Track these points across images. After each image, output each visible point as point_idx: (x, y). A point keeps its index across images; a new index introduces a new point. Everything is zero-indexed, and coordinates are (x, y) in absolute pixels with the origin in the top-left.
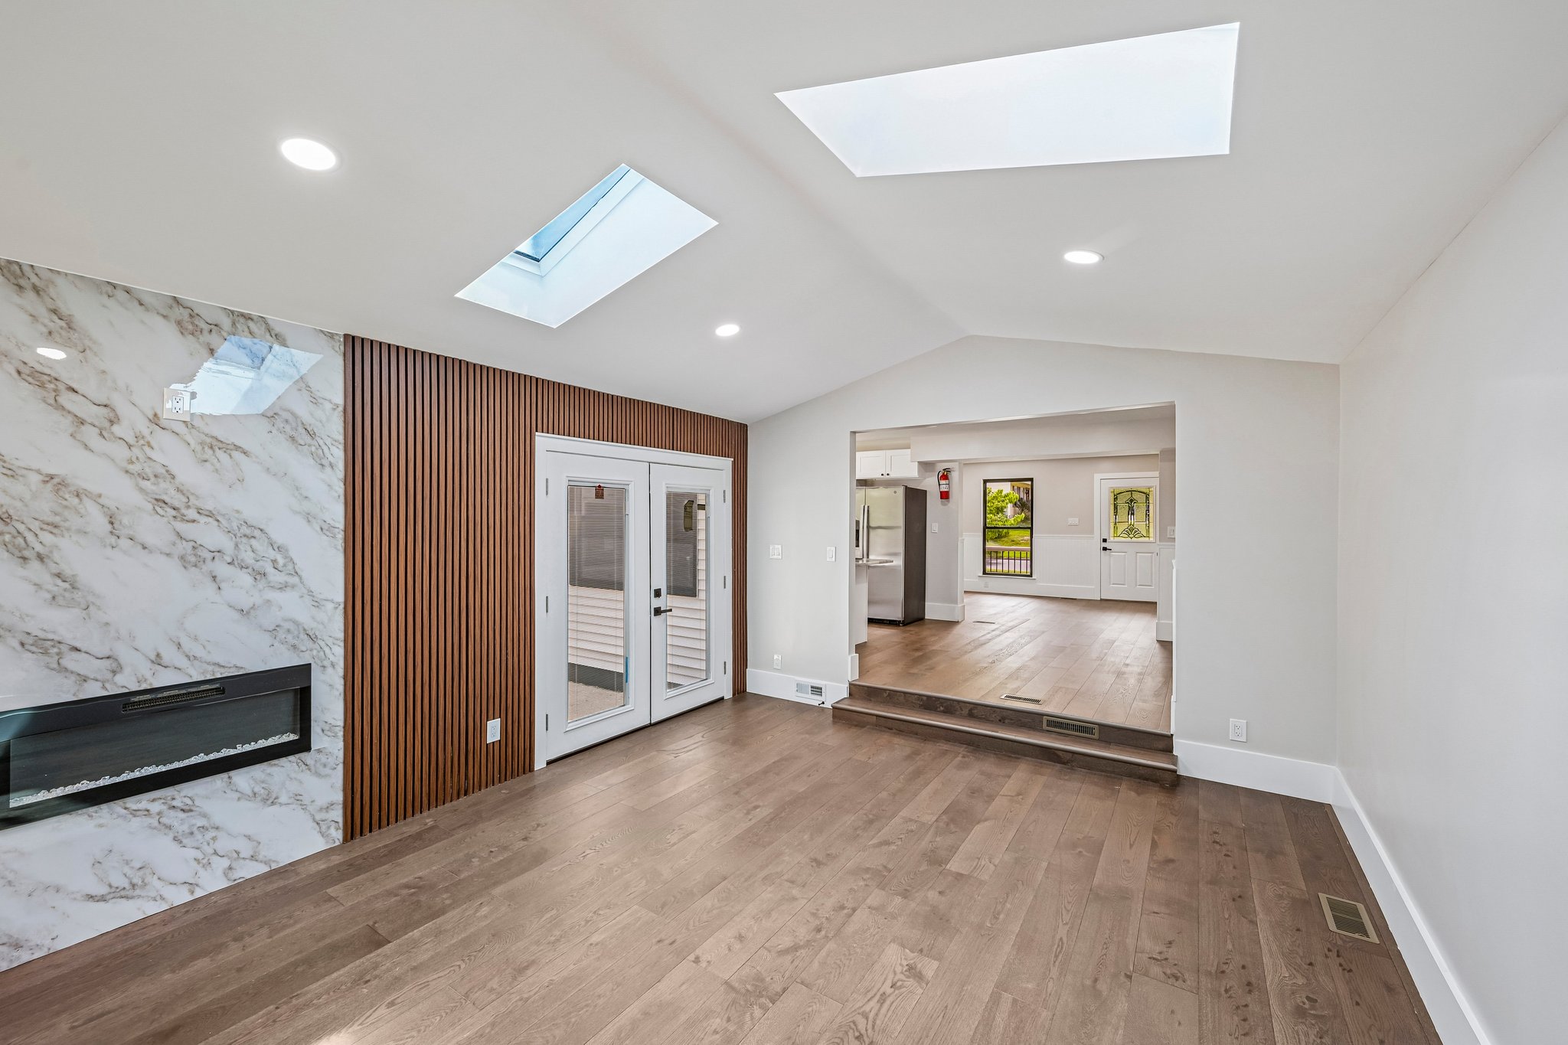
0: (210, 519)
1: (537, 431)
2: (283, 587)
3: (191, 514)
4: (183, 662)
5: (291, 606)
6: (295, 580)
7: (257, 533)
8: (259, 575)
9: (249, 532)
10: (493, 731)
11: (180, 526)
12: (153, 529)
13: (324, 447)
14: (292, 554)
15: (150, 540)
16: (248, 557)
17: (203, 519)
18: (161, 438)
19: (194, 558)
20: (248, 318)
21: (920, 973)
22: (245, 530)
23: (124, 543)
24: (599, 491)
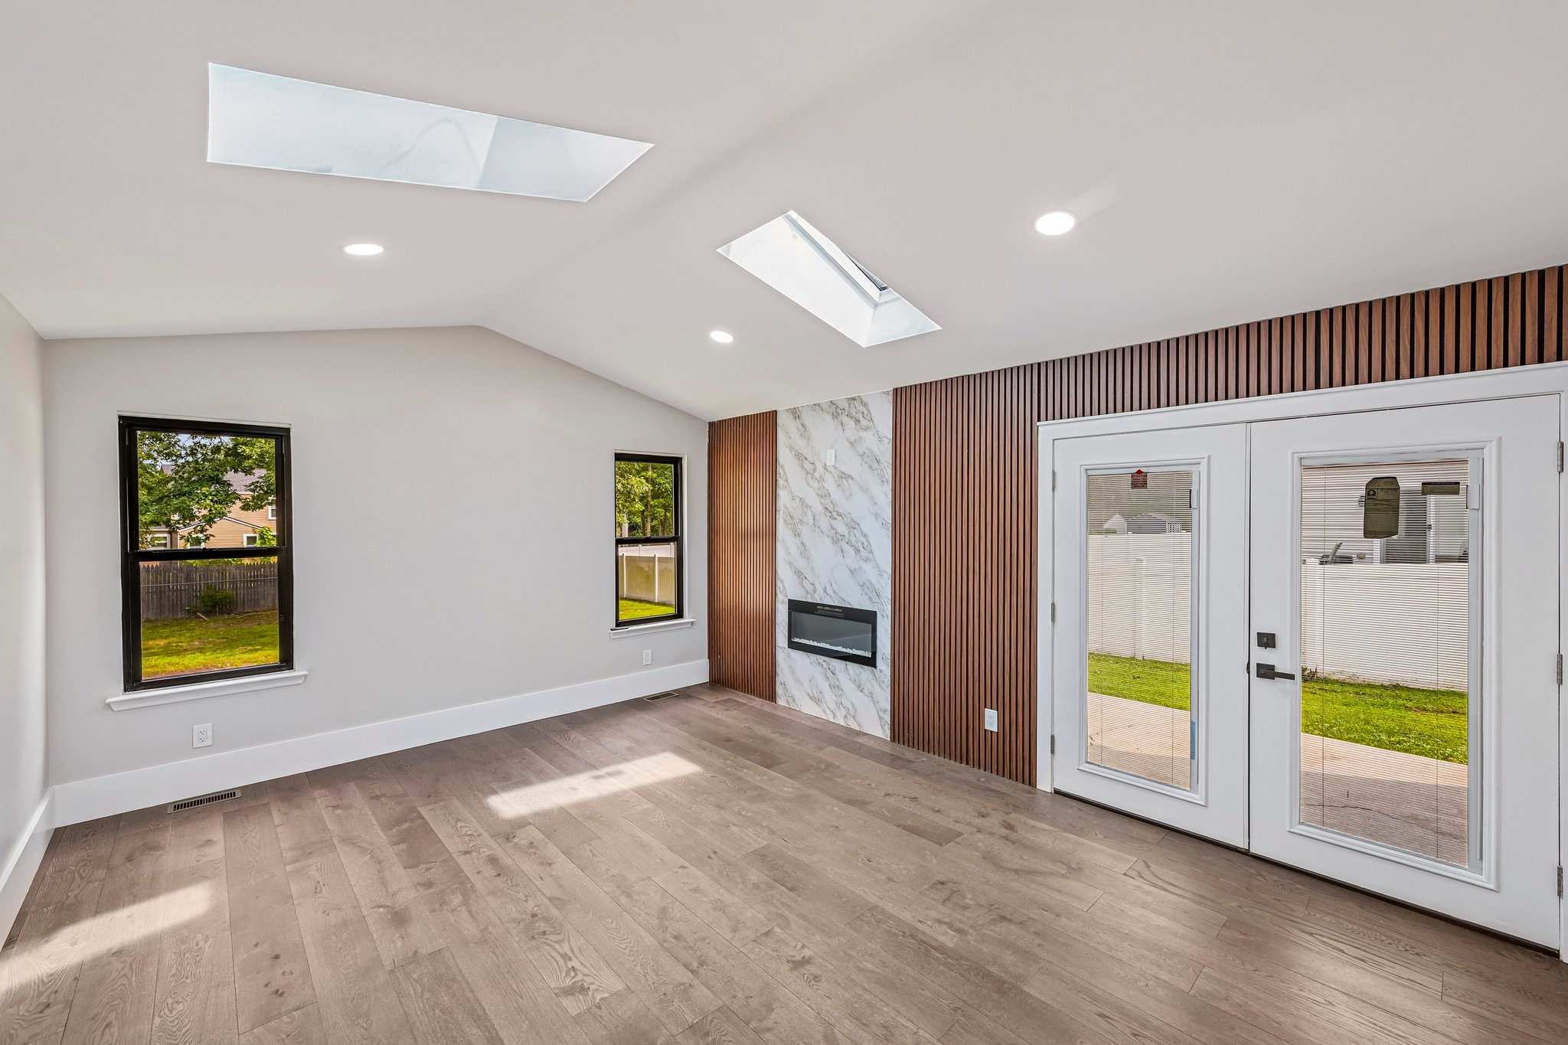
0: (841, 518)
1: (1039, 420)
2: (866, 560)
3: (835, 514)
4: (832, 594)
5: (869, 572)
6: (871, 556)
7: (856, 526)
8: (857, 551)
9: (854, 525)
10: (991, 720)
11: (832, 521)
12: (824, 522)
13: (884, 469)
14: (870, 539)
15: (823, 528)
16: (853, 539)
17: (839, 518)
18: (828, 477)
19: (837, 538)
20: (854, 399)
21: (572, 994)
22: (853, 524)
23: (817, 529)
24: (1139, 479)
